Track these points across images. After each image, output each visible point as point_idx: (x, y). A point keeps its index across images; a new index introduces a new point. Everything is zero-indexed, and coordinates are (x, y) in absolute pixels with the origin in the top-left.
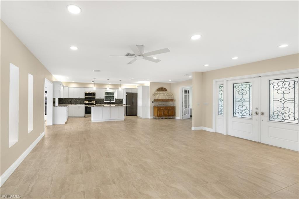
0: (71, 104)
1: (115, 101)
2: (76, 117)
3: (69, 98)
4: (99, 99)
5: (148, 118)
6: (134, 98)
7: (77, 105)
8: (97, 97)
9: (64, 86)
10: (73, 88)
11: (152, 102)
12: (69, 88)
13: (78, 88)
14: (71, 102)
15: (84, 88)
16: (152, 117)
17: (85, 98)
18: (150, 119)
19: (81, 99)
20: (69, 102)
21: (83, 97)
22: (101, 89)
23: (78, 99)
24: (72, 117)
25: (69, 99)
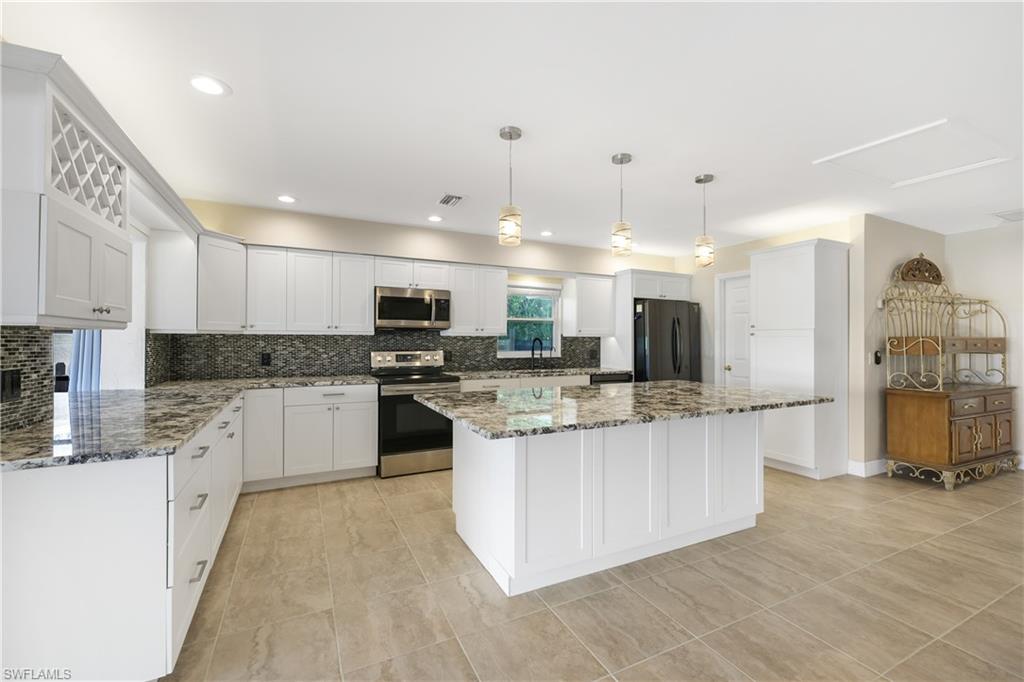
0: (270, 375)
1: (557, 353)
2: (309, 486)
3: (248, 332)
4: (464, 338)
5: (843, 473)
6: (683, 333)
7: (321, 389)
8: (461, 325)
9: (200, 235)
10: (283, 253)
11: (871, 359)
12: (252, 251)
13: (327, 259)
14: (266, 360)
15: (370, 261)
16: (876, 467)
17: (377, 329)
18: (869, 479)
19: (345, 337)
20: (256, 360)
21: (361, 321)
22: (482, 270)
23: (326, 337)
24: (278, 489)
25: (256, 337)
